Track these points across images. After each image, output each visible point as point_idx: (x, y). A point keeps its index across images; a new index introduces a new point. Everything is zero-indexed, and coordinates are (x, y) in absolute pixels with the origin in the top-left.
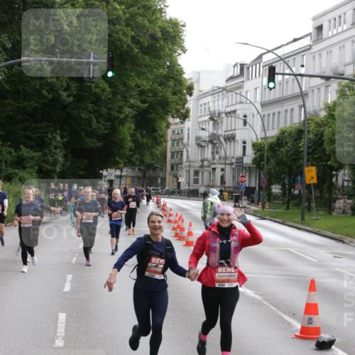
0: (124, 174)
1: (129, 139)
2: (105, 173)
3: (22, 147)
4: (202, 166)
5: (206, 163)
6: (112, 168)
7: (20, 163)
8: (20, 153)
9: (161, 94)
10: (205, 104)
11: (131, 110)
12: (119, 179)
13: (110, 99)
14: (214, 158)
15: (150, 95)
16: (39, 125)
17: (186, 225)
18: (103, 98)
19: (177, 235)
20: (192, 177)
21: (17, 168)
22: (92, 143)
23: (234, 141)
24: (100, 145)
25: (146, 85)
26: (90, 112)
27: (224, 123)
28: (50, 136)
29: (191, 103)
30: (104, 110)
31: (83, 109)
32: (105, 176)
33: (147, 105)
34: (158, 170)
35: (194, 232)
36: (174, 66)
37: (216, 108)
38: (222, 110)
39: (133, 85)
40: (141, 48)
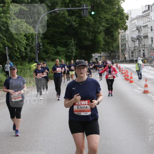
0: (102, 55)
1: (103, 40)
2: (93, 55)
3: (58, 46)
4: (135, 50)
5: (136, 48)
6: (96, 53)
7: (57, 53)
8: (57, 49)
9: (115, 20)
10: (134, 23)
11: (103, 28)
12: (100, 58)
13: (93, 24)
14: (139, 46)
15: (110, 21)
16: (65, 37)
17: (129, 74)
18: (91, 23)
19: (126, 79)
20: (131, 54)
21: (56, 56)
22: (87, 43)
23: (148, 38)
24: (90, 43)
25: (108, 17)
26: (86, 30)
27: (143, 31)
28: (69, 41)
29: (128, 23)
30: (91, 29)
31: (83, 29)
32: (94, 57)
33: (109, 25)
34: (116, 53)
35: (133, 77)
36: (120, 8)
37: (139, 25)
38: (142, 25)
39: (103, 17)
40: (105, 2)
